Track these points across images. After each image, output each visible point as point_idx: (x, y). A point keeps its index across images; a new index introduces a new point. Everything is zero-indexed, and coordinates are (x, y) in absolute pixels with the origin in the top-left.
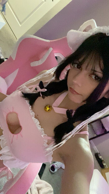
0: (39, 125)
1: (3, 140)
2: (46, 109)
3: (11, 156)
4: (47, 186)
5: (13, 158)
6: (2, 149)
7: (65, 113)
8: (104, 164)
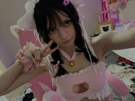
0: (83, 70)
1: (92, 97)
2: (72, 65)
3: (102, 91)
4: (110, 68)
5: (103, 90)
6: (97, 98)
7: (76, 53)
8: (96, 34)
